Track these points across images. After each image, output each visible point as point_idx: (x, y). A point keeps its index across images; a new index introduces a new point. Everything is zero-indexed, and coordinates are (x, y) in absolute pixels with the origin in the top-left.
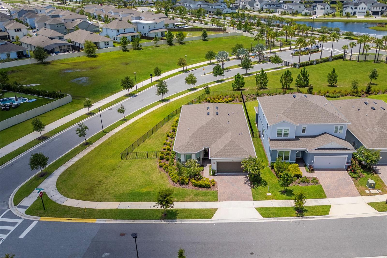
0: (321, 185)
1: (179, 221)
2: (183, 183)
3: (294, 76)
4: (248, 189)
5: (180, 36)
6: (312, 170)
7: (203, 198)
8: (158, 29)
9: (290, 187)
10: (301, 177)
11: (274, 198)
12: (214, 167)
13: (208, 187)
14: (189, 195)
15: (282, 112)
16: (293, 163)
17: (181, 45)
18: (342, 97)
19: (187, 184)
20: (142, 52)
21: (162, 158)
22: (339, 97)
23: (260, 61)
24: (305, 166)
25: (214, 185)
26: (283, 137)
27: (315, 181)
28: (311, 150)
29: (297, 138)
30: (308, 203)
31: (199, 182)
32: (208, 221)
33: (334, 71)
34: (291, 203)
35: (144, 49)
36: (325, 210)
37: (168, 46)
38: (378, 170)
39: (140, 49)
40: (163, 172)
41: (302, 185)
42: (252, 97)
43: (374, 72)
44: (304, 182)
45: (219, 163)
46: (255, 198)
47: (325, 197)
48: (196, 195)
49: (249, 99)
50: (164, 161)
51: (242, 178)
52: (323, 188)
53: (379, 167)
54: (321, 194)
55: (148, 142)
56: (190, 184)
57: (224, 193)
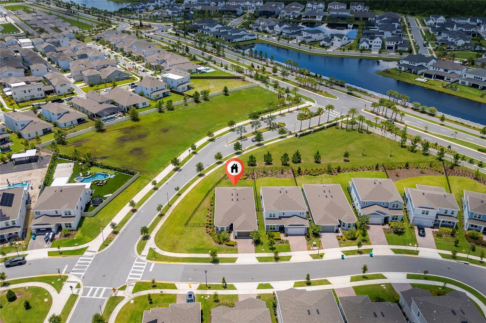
0: (289, 245)
1: (220, 264)
2: (220, 243)
3: (290, 156)
4: (253, 247)
5: (205, 94)
6: (287, 235)
7: (231, 252)
8: (184, 83)
9: (274, 246)
10: (281, 240)
11: (266, 252)
12: (236, 234)
13: (233, 246)
14: (224, 250)
15: (272, 203)
16: (277, 231)
17: (206, 102)
18: (320, 175)
19: (223, 244)
20: (175, 112)
21: (207, 227)
22: (318, 175)
23: (270, 127)
24: (284, 233)
25: (236, 244)
26: (272, 217)
27: (287, 242)
28: (286, 226)
29: (280, 218)
30: (280, 254)
31: (228, 243)
32: (233, 264)
33: (318, 153)
34: (272, 255)
35: (176, 108)
36: (289, 258)
37: (195, 104)
38: (322, 235)
39: (172, 109)
40: (209, 236)
41: (280, 244)
42: (261, 175)
43: (346, 153)
44: (281, 243)
45: (238, 233)
46: (256, 252)
47: (290, 251)
48: (227, 250)
49: (259, 176)
50: (208, 228)
51: (250, 241)
52: (290, 246)
53: (322, 234)
54: (288, 249)
55: (197, 214)
56: (224, 244)
57: (241, 249)
